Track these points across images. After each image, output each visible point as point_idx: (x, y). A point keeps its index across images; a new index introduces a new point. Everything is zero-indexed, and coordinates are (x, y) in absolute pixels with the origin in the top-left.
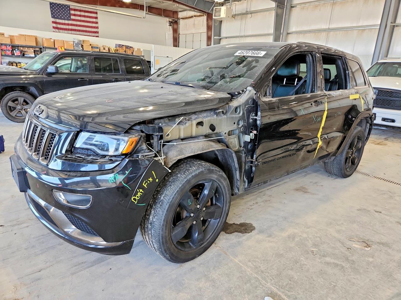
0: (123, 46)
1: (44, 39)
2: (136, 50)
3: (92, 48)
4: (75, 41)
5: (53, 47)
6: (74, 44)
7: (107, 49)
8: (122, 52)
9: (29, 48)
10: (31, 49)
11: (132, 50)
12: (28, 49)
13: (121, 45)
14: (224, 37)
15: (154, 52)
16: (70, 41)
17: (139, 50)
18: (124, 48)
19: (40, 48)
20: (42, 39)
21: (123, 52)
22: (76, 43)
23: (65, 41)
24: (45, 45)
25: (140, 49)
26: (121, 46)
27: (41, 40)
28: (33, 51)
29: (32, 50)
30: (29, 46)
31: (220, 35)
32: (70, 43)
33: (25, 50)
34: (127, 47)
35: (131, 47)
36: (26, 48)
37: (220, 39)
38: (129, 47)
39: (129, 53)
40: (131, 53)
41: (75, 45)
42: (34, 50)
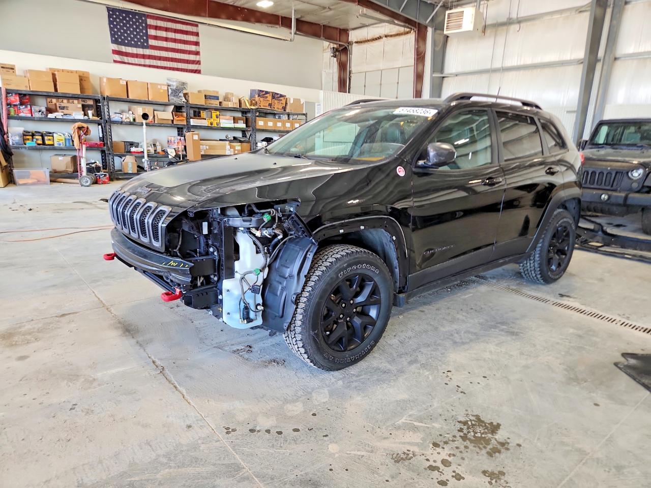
0: (267, 93)
1: (105, 80)
2: (292, 102)
3: (205, 98)
4: (170, 83)
5: (125, 97)
6: (170, 91)
7: (235, 100)
8: (264, 106)
9: (71, 101)
10: (76, 101)
11: (284, 102)
12: (68, 102)
13: (263, 91)
14: (451, 74)
15: (322, 105)
16: (161, 85)
17: (297, 101)
18: (269, 97)
19: (96, 100)
20: (100, 79)
21: (266, 106)
22: (174, 88)
23: (150, 83)
24: (107, 93)
25: (300, 100)
26: (262, 94)
27: (99, 81)
28: (80, 106)
29: (79, 103)
30: (70, 96)
31: (442, 71)
32: (161, 89)
33: (63, 105)
34: (275, 96)
35: (281, 96)
36: (65, 101)
37: (443, 77)
38: (279, 96)
39: (278, 109)
40: (281, 107)
41: (172, 93)
42: (83, 105)
